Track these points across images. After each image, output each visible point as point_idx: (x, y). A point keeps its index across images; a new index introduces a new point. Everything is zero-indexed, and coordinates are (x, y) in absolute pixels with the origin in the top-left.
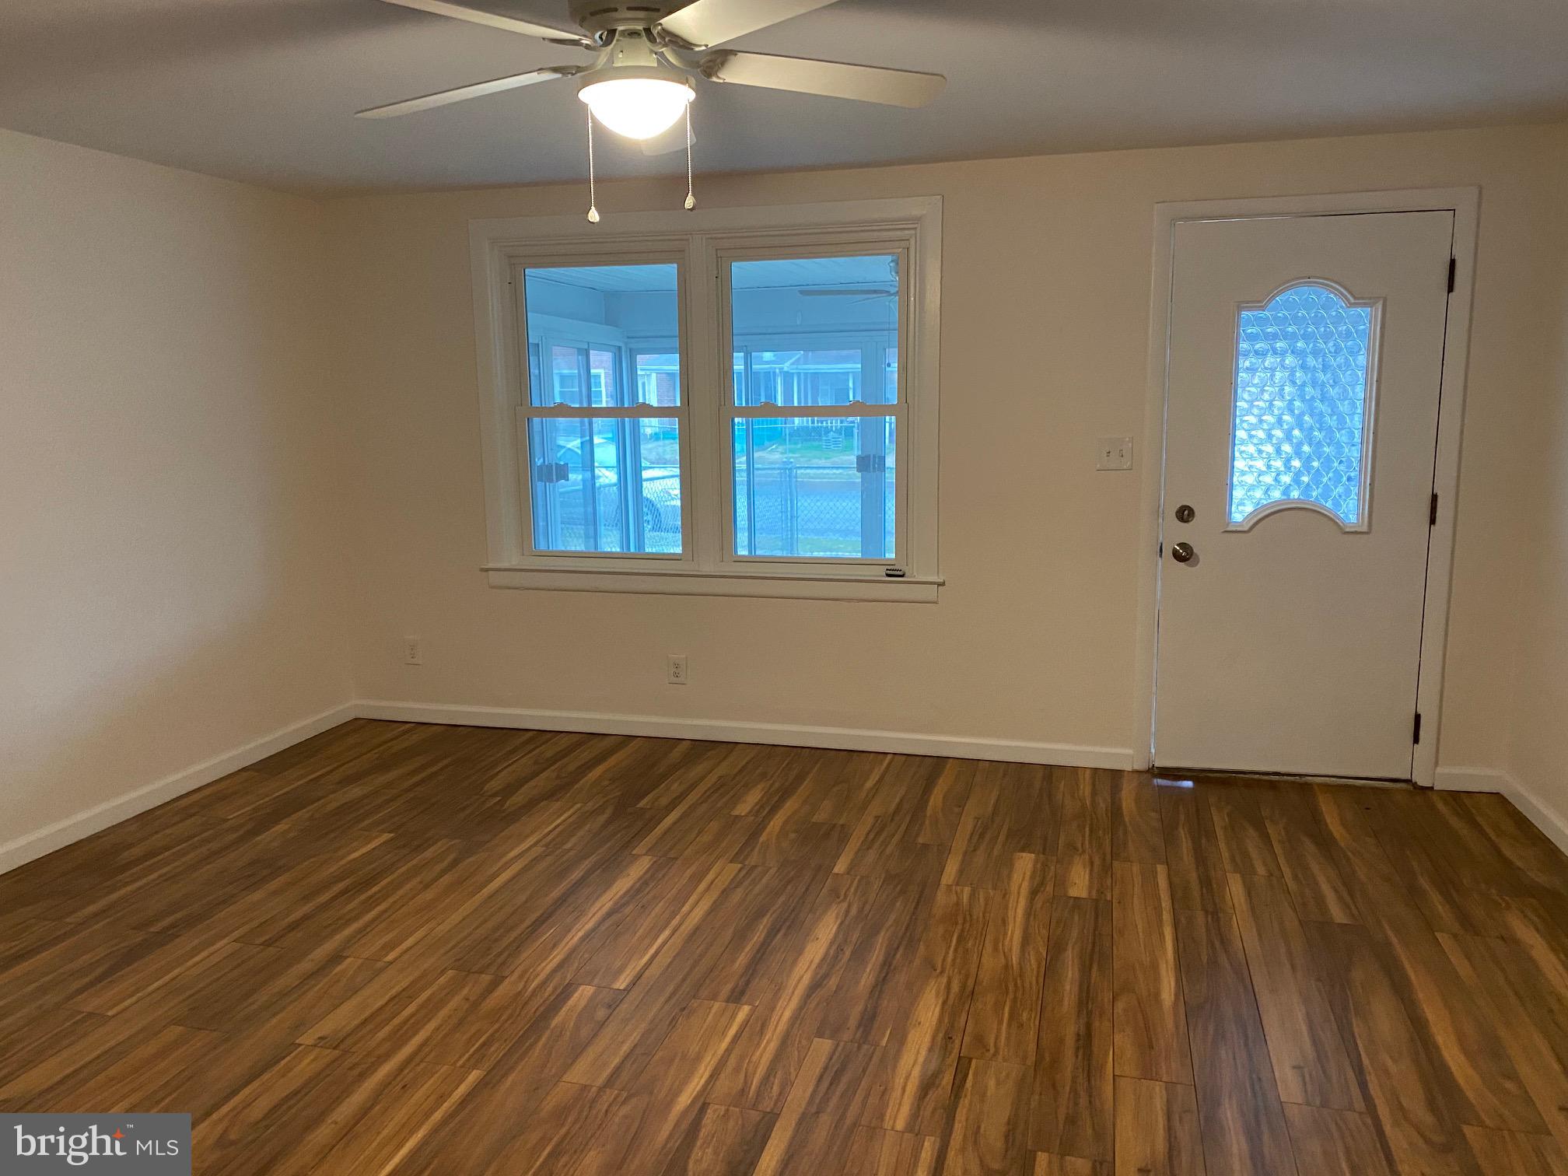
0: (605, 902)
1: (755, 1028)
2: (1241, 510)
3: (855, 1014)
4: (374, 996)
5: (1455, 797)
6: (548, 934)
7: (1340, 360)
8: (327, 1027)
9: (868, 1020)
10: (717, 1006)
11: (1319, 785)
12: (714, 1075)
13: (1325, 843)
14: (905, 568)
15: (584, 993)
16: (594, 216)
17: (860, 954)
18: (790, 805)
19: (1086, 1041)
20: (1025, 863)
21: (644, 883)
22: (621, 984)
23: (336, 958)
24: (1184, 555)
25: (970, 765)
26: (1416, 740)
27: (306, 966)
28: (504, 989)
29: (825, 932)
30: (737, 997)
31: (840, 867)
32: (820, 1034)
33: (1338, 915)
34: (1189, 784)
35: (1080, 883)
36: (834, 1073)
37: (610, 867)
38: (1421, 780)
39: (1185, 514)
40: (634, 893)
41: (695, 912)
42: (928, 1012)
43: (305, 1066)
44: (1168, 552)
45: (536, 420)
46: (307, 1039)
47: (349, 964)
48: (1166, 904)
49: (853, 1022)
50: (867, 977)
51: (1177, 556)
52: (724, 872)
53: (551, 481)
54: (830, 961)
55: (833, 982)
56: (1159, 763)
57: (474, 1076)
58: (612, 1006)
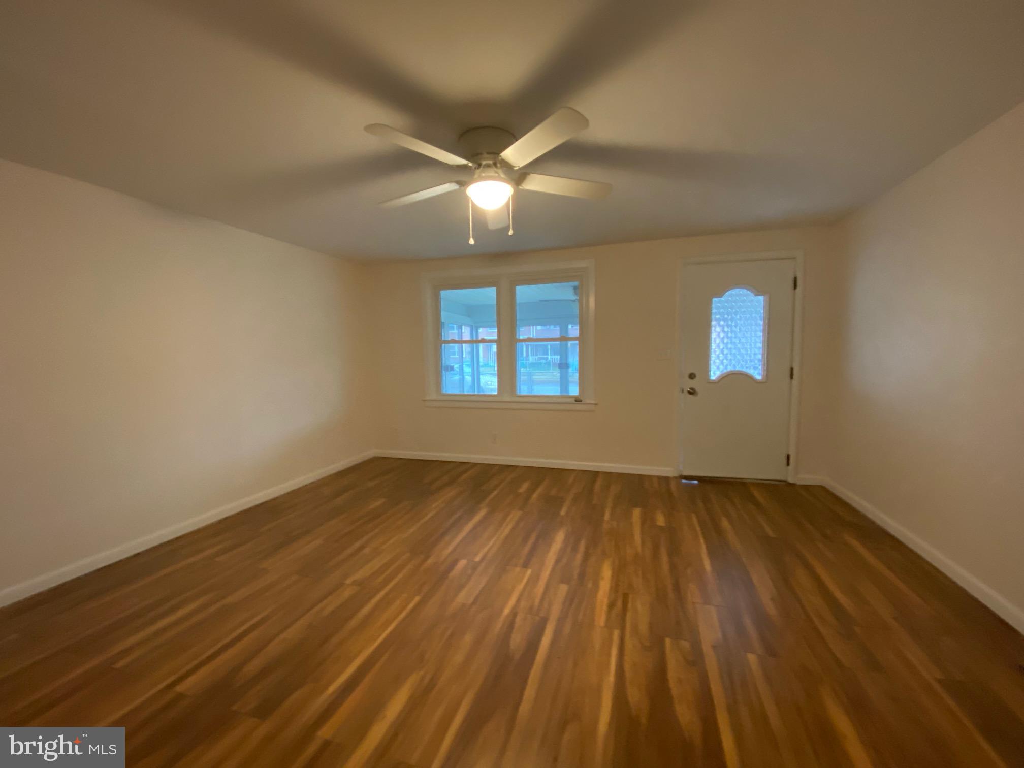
0: (471, 525)
1: (534, 580)
2: (715, 374)
3: (576, 573)
4: (376, 564)
5: (806, 487)
6: (447, 538)
7: (742, 322)
8: (358, 576)
9: (582, 576)
10: (518, 569)
11: (749, 483)
12: (519, 601)
13: (757, 504)
14: (582, 399)
15: (462, 563)
16: (472, 242)
17: (575, 549)
18: (540, 490)
19: (677, 588)
20: (637, 513)
21: (485, 518)
22: (478, 559)
23: (362, 548)
24: (692, 392)
25: (609, 475)
26: (788, 464)
27: (349, 551)
28: (430, 561)
29: (559, 538)
30: (526, 565)
31: (563, 513)
32: (562, 582)
33: (771, 533)
34: (696, 482)
35: (661, 520)
36: (570, 600)
37: (472, 512)
38: (791, 480)
39: (692, 376)
40: (481, 522)
41: (506, 530)
42: (607, 573)
43: (347, 593)
44: (685, 391)
45: (443, 345)
46: (348, 581)
47: (367, 550)
48: (698, 528)
49: (576, 577)
50: (579, 557)
51: (690, 393)
52: (516, 515)
53: (448, 371)
54: (563, 551)
55: (564, 560)
56: (685, 474)
57: (417, 599)
58: (475, 568)
